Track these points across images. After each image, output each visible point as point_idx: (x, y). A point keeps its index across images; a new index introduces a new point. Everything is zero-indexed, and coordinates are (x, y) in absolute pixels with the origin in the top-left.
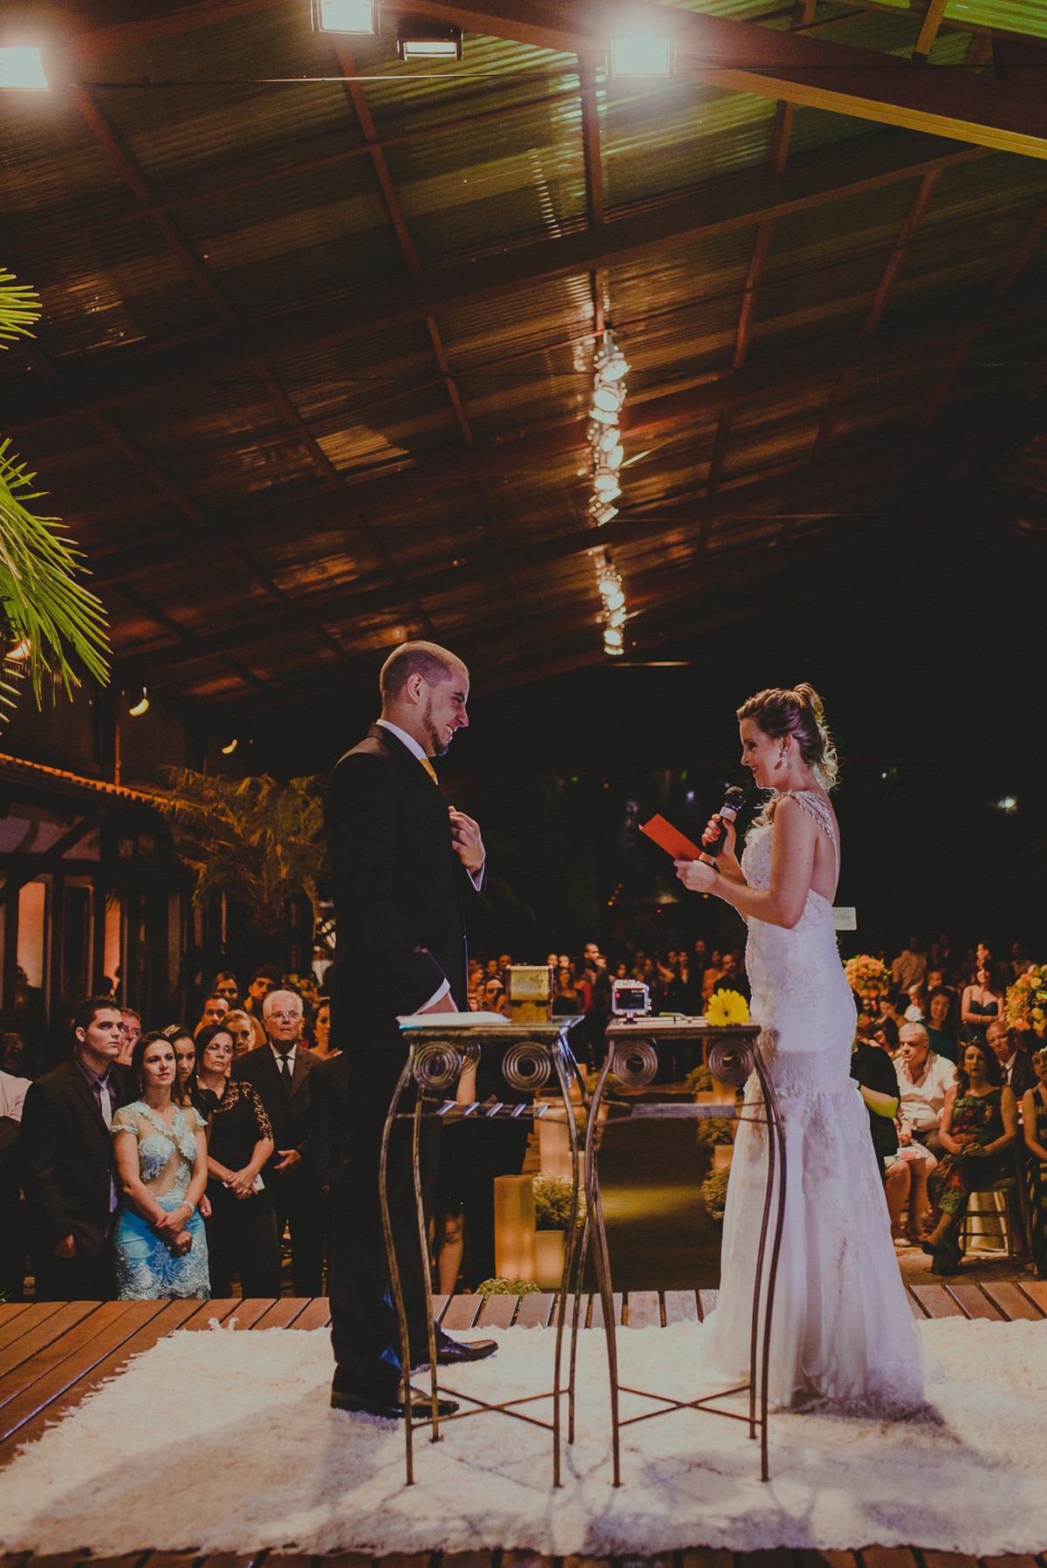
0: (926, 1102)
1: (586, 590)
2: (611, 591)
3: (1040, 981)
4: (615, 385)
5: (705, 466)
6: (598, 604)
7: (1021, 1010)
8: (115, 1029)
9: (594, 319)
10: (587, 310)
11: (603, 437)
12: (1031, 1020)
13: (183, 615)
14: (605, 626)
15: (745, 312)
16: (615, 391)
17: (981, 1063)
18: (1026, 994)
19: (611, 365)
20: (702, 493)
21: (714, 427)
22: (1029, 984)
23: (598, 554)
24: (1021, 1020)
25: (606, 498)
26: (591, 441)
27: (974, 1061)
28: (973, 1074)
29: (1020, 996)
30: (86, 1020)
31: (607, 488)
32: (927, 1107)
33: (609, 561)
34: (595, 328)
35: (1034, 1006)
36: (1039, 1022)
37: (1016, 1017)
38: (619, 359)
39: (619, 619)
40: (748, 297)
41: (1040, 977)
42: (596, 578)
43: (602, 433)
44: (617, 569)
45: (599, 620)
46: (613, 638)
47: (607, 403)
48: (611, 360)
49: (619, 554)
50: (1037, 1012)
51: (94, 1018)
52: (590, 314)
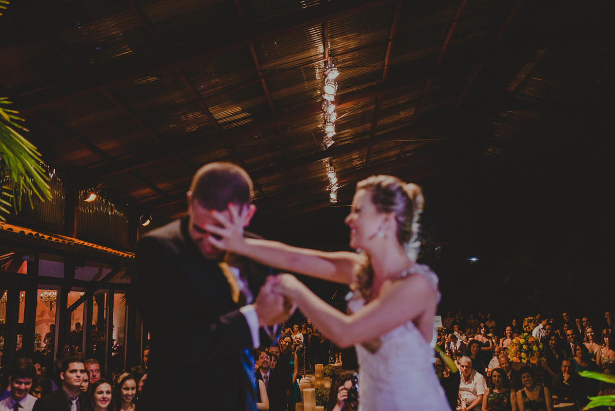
0: (470, 392)
1: (322, 177)
2: (332, 177)
3: (524, 340)
4: (333, 83)
5: (369, 125)
6: (328, 182)
7: (516, 353)
8: (79, 373)
9: (324, 53)
10: (321, 49)
11: (328, 108)
12: (520, 358)
13: (162, 186)
14: (330, 192)
15: (388, 53)
16: (333, 86)
17: (500, 379)
18: (518, 346)
19: (331, 72)
20: (368, 137)
21: (372, 107)
22: (519, 342)
23: (327, 162)
24: (515, 358)
25: (330, 135)
26: (324, 110)
27: (497, 379)
28: (497, 384)
29: (515, 347)
30: (65, 368)
31: (330, 131)
32: (471, 393)
33: (331, 165)
34: (324, 57)
35: (521, 352)
36: (524, 359)
37: (513, 356)
38: (335, 70)
39: (335, 188)
40: (390, 44)
41: (524, 338)
42: (326, 172)
43: (328, 106)
44: (335, 168)
45: (328, 189)
46: (333, 196)
47: (330, 91)
48: (331, 70)
49: (335, 162)
50: (523, 355)
51: (68, 367)
52: (322, 51)
